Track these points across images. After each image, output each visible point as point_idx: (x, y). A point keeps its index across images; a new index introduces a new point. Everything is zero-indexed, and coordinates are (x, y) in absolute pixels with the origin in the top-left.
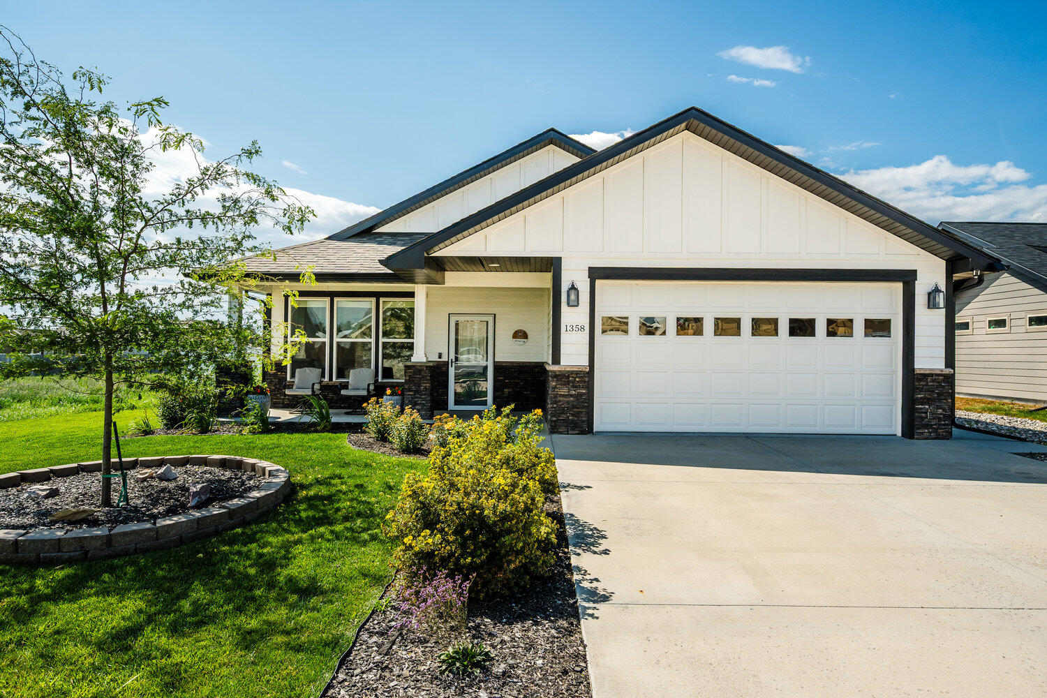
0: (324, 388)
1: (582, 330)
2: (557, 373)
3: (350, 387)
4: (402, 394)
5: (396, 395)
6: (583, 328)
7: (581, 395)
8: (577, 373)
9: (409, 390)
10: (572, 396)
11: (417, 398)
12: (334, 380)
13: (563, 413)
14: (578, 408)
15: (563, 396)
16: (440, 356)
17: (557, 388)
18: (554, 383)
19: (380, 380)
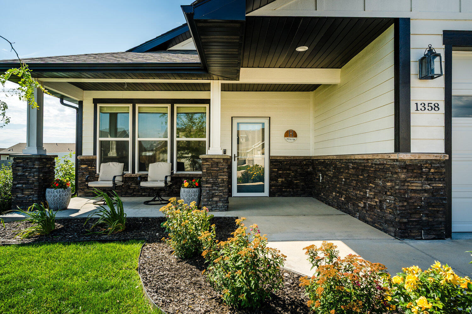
0: (126, 179)
1: (436, 109)
2: (408, 163)
3: (149, 179)
4: (200, 186)
5: (193, 187)
6: (437, 107)
7: (438, 189)
8: (431, 163)
9: (207, 182)
10: (426, 191)
11: (214, 190)
12: (136, 172)
13: (415, 213)
14: (433, 207)
15: (415, 191)
16: (225, 152)
17: (408, 182)
18: (403, 176)
19: (175, 172)
